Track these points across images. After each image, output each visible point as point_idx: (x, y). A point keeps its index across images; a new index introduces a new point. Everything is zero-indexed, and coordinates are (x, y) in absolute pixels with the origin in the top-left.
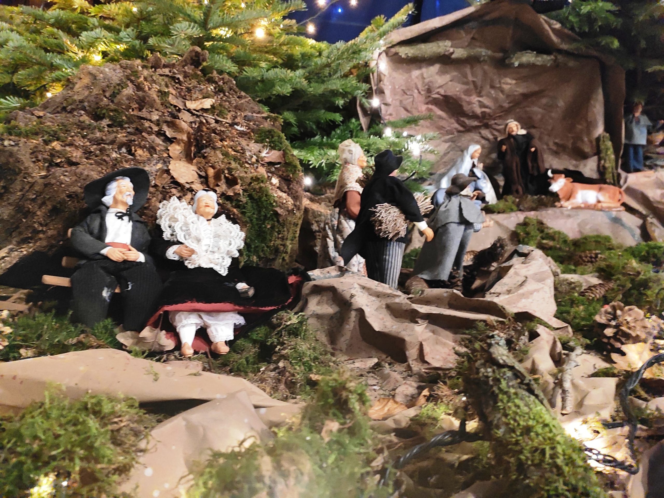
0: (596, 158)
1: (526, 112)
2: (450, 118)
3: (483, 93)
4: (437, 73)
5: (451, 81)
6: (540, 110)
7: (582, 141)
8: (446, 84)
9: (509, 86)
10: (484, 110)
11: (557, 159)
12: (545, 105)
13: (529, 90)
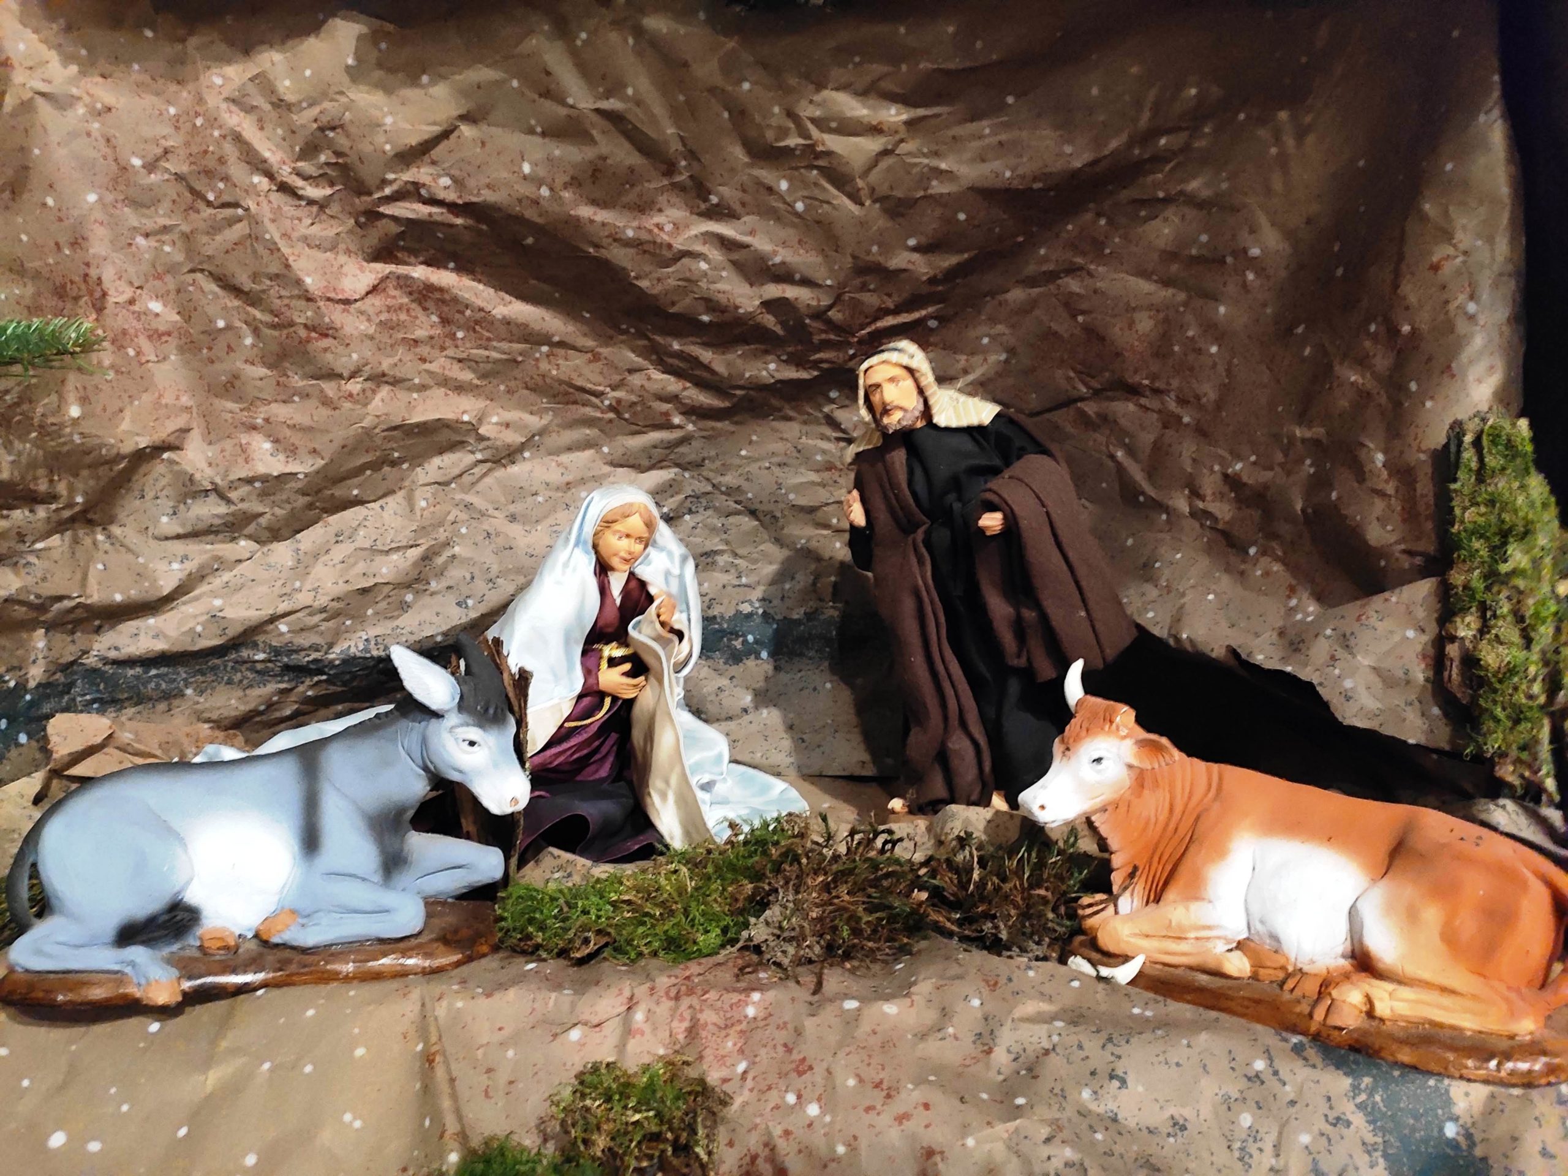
0: (1424, 589)
1: (1070, 305)
2: (608, 340)
3: (724, 192)
4: (355, 74)
5: (467, 118)
6: (1145, 286)
7: (1360, 472)
8: (445, 135)
9: (872, 145)
10: (773, 290)
11: (1225, 582)
12: (1170, 256)
13: (1028, 166)
